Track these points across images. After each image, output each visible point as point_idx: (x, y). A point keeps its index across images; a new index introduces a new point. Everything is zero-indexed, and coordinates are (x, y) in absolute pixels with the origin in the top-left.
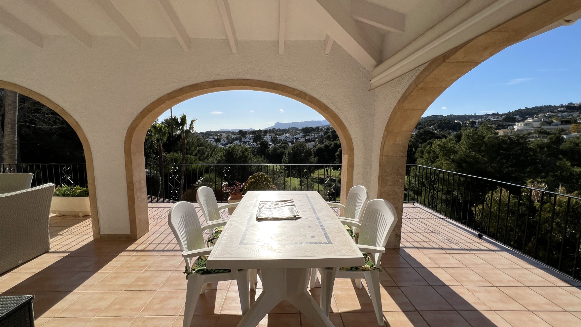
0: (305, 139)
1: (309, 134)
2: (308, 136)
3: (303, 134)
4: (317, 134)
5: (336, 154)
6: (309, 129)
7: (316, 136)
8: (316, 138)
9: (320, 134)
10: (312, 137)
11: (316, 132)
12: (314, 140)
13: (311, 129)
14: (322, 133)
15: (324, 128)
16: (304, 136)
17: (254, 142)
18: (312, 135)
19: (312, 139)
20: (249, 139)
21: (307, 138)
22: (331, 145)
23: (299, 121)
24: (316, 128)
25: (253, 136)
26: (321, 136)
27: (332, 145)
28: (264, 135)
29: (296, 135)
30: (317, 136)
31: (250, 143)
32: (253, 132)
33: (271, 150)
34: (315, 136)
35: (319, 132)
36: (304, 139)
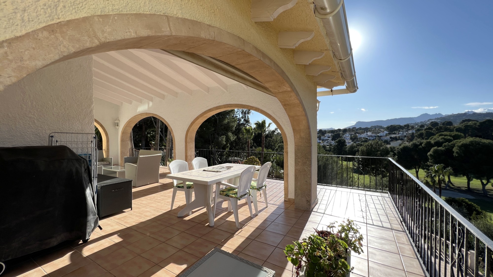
0: (391, 138)
1: (395, 132)
2: (395, 134)
3: (388, 132)
4: (407, 132)
5: (429, 154)
6: (396, 127)
7: (405, 134)
8: (405, 136)
9: (410, 132)
10: (400, 135)
11: (405, 130)
12: (403, 138)
13: (398, 127)
14: (413, 131)
15: (417, 125)
16: (389, 134)
17: (332, 140)
18: (399, 134)
19: (399, 137)
20: (328, 138)
21: (393, 136)
22: (421, 144)
23: (385, 119)
24: (405, 126)
25: (332, 135)
26: (411, 134)
27: (423, 144)
28: (343, 133)
29: (380, 133)
30: (407, 134)
31: (328, 141)
32: (332, 131)
33: (348, 147)
34: (403, 134)
35: (409, 130)
36: (389, 137)
